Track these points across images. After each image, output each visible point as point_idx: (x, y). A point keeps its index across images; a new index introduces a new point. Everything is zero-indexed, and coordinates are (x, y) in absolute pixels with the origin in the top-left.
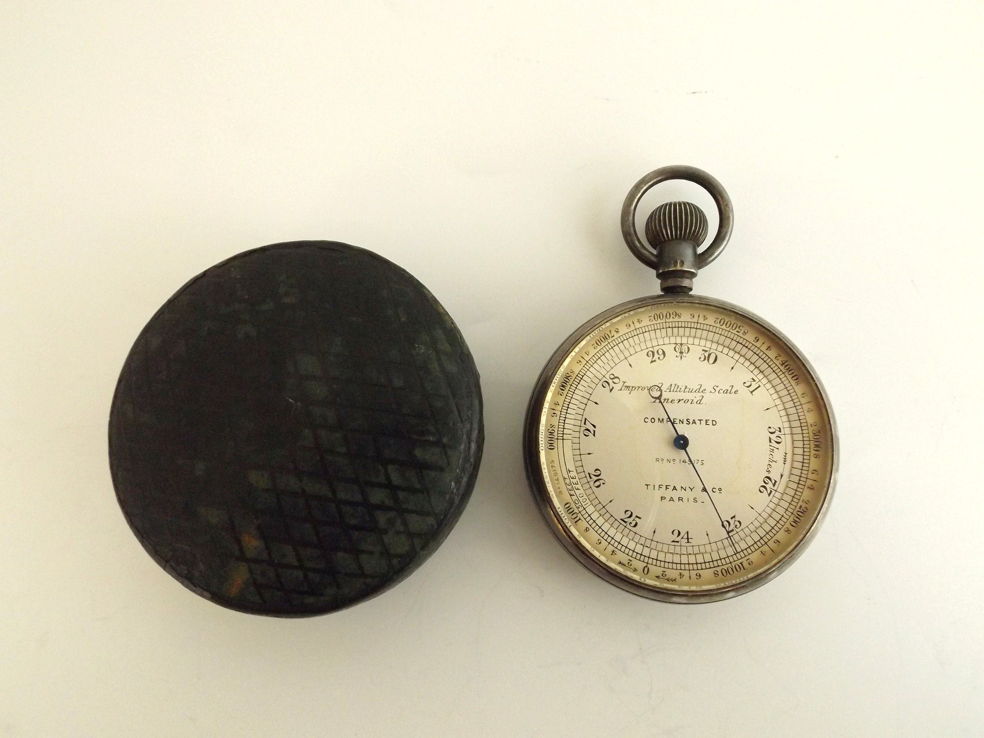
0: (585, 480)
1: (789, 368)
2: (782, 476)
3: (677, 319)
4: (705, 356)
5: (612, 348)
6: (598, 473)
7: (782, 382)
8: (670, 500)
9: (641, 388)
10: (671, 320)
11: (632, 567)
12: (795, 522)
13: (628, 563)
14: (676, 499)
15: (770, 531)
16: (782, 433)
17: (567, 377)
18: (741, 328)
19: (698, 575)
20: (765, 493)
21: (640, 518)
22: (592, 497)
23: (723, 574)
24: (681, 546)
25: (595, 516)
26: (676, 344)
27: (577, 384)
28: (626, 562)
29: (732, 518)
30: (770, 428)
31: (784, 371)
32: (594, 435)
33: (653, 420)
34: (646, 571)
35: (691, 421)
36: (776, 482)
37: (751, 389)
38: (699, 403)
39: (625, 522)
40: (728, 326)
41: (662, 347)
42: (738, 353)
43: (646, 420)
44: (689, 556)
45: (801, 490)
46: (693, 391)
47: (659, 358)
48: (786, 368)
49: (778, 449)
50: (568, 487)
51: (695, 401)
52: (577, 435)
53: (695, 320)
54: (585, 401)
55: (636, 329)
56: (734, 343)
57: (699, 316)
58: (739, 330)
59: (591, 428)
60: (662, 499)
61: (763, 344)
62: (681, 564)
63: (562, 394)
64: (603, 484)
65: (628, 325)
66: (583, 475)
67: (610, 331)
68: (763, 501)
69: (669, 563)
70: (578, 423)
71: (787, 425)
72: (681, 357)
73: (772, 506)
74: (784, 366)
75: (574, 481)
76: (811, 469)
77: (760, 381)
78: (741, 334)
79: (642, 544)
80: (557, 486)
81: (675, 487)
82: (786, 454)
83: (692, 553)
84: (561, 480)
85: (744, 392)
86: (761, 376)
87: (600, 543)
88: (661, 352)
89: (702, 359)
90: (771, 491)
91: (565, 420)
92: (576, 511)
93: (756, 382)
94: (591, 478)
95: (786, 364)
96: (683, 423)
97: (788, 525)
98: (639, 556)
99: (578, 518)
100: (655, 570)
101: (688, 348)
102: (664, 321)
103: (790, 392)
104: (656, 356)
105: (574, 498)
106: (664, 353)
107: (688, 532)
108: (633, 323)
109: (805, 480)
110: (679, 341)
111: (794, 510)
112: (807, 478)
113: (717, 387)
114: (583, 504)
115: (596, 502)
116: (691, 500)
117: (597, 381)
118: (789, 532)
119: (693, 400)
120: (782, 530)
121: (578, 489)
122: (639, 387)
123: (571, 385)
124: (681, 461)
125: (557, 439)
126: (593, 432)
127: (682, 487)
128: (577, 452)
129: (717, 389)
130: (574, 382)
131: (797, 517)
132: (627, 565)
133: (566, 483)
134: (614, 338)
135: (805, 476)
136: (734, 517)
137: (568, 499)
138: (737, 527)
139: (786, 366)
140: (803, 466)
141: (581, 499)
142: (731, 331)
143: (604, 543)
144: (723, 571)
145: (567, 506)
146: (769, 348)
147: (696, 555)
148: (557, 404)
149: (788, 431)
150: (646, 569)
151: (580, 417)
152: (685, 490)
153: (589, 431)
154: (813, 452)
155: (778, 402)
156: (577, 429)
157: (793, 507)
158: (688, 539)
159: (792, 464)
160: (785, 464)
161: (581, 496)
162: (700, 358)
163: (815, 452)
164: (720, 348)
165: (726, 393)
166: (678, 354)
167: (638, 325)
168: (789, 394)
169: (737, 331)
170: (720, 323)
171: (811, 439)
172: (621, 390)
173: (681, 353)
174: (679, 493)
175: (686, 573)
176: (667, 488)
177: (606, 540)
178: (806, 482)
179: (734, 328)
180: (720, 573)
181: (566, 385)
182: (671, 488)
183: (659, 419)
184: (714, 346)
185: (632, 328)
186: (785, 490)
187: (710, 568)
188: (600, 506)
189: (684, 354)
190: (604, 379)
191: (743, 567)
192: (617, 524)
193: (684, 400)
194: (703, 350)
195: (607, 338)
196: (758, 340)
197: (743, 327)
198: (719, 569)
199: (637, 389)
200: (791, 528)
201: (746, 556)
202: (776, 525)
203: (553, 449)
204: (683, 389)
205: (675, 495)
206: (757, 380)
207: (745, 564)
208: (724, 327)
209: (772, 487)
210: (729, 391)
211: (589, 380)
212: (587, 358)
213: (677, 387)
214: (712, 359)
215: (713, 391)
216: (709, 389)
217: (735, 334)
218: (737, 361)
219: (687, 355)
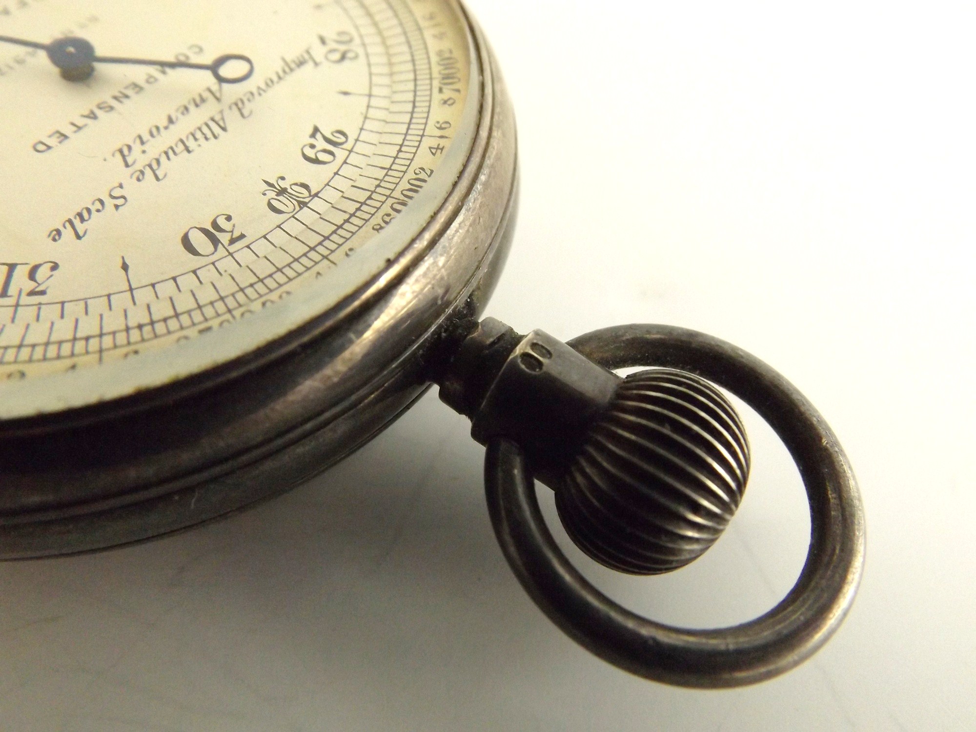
4: (222, 230)
26: (316, 195)
41: (332, 166)
47: (312, 146)
51: (137, 148)
55: (422, 135)
65: (445, 127)
67: (458, 91)
72: (270, 186)
77: (17, 305)
85: (34, 252)
88: (322, 157)
89: (222, 222)
93: (25, 293)
96: (114, 97)
101: (279, 212)
102: (396, 194)
104: (321, 144)
106: (316, 161)
108: (441, 137)
110: (315, 204)
113: (117, 207)
119: (142, 143)
122: (281, 79)
129: (109, 203)
134: (436, 90)
142: (226, 316)
162: (229, 218)
164: (208, 274)
165: (80, 215)
166: (283, 184)
167: (429, 143)
172: (307, 50)
173: (282, 192)
185: (431, 130)
193: (162, 129)
194: (242, 236)
199: (282, 74)
204: (190, 141)
206: (25, 300)
210: (77, 222)
213: (209, 135)
214: (199, 241)
215: (117, 193)
216: (131, 189)
217: (206, 320)
218: (131, 290)
219: (265, 200)
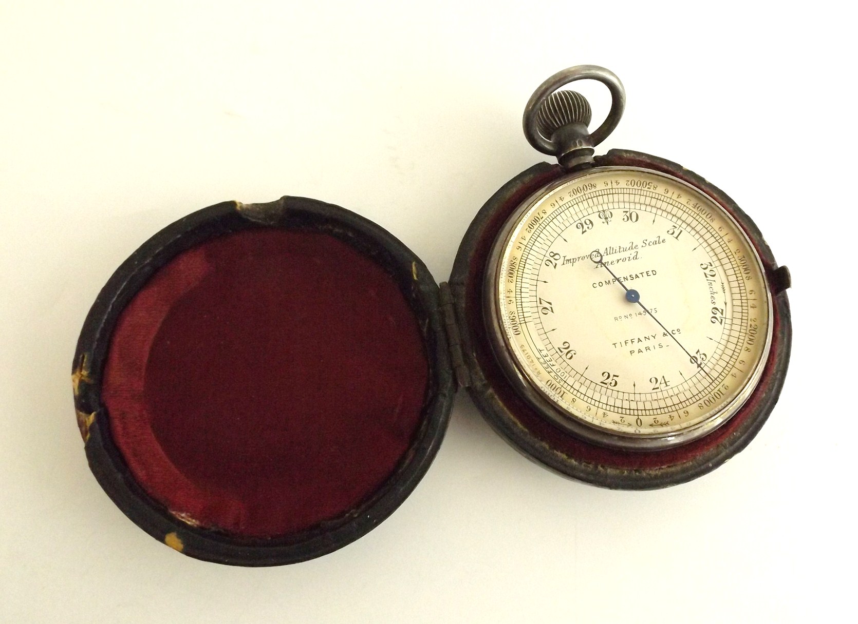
0: (557, 356)
1: (701, 209)
2: (726, 304)
3: (593, 190)
4: (627, 216)
5: (544, 228)
6: (567, 345)
7: (699, 223)
8: (639, 352)
9: (581, 258)
10: (589, 191)
11: (626, 423)
12: (751, 340)
13: (621, 420)
14: (644, 350)
15: (733, 354)
16: (714, 266)
17: (512, 265)
18: (650, 184)
19: (686, 412)
20: (717, 323)
21: (618, 376)
22: (569, 369)
23: (706, 404)
24: (662, 391)
25: (577, 386)
26: (599, 212)
27: (523, 268)
28: (619, 420)
29: (697, 353)
30: (702, 264)
31: (698, 213)
32: (553, 312)
33: (601, 284)
34: (639, 423)
35: (634, 276)
36: (722, 310)
37: (676, 235)
38: (636, 259)
39: (606, 384)
40: (639, 185)
41: (589, 217)
42: (655, 207)
43: (595, 285)
44: (672, 398)
45: (746, 311)
46: (627, 249)
47: (588, 228)
48: (699, 210)
49: (714, 281)
50: (544, 365)
51: (631, 258)
52: (536, 315)
53: (609, 186)
54: (534, 283)
55: (560, 207)
56: (648, 199)
57: (612, 183)
58: (650, 187)
59: (548, 306)
60: (631, 353)
61: (673, 193)
62: (667, 407)
63: (512, 281)
64: (575, 354)
65: (552, 205)
66: (553, 351)
67: (538, 213)
68: (718, 331)
69: (656, 409)
70: (534, 304)
71: (715, 258)
72: (607, 222)
73: (727, 332)
74: (696, 208)
75: (547, 358)
76: (748, 290)
77: (680, 226)
78: (652, 190)
79: (627, 400)
80: (534, 367)
81: (639, 339)
82: (723, 284)
83: (673, 395)
84: (535, 360)
85: (670, 239)
86: (679, 222)
87: (590, 409)
88: (588, 222)
89: (626, 219)
90: (722, 320)
91: (522, 305)
92: (558, 386)
93: (677, 229)
94: (561, 352)
95: (698, 206)
96: (627, 280)
97: (746, 345)
98: (628, 411)
99: (562, 393)
100: (647, 420)
101: (611, 213)
102: (582, 194)
103: (708, 229)
104: (585, 226)
105: (553, 374)
106: (591, 222)
107: (663, 377)
108: (557, 202)
109: (746, 301)
110: (601, 209)
111: (746, 330)
112: (747, 299)
113: (646, 240)
114: (563, 378)
115: (573, 373)
116: (657, 347)
117: (540, 262)
118: (749, 350)
119: (629, 258)
120: (743, 351)
121: (553, 365)
122: (579, 258)
123: (518, 271)
124: (637, 314)
125: (520, 324)
126: (550, 309)
127: (645, 337)
128: (542, 331)
129: (647, 243)
130: (520, 267)
131: (751, 336)
132: (620, 422)
133: (541, 363)
134: (543, 219)
135: (745, 298)
136: (698, 351)
137: (548, 377)
138: (704, 359)
139: (698, 208)
140: (740, 290)
141: (559, 374)
142: (643, 189)
143: (594, 409)
144: (706, 402)
145: (549, 383)
146: (679, 196)
147: (678, 395)
148: (509, 291)
149: (717, 263)
150: (639, 421)
151: (534, 299)
152: (649, 339)
153: (546, 308)
154: (744, 276)
155: (701, 240)
156: (535, 310)
157: (745, 328)
158: (666, 383)
159: (731, 291)
160: (724, 292)
161: (558, 370)
162: (624, 219)
163: (747, 275)
164: (638, 206)
165: (656, 244)
166: (604, 220)
167: (561, 203)
168: (708, 231)
169: (648, 188)
170: (631, 184)
171: (740, 265)
172: (564, 264)
173: (606, 218)
174: (645, 343)
175: (675, 414)
176: (632, 342)
177: (594, 405)
178: (747, 303)
179: (644, 186)
180: (703, 404)
181: (513, 272)
182: (636, 341)
183: (606, 282)
184: (632, 206)
185: (557, 206)
186: (733, 316)
187: (694, 403)
188: (578, 376)
189: (609, 219)
190: (546, 259)
191: (722, 393)
192: (598, 388)
193: (622, 260)
194: (624, 212)
195: (537, 221)
196: (668, 192)
197: (652, 183)
198: (701, 401)
199: (577, 260)
200: (749, 346)
201: (720, 383)
202: (736, 348)
203: (519, 334)
204: (618, 250)
205: (642, 346)
206: (678, 227)
207: (723, 390)
208: (636, 187)
209: (721, 315)
210: (657, 242)
211: (532, 263)
212: (525, 243)
213: (612, 249)
214: (634, 218)
215: (644, 245)
216: (640, 244)
217: (647, 191)
218: (656, 214)
219: (611, 219)
